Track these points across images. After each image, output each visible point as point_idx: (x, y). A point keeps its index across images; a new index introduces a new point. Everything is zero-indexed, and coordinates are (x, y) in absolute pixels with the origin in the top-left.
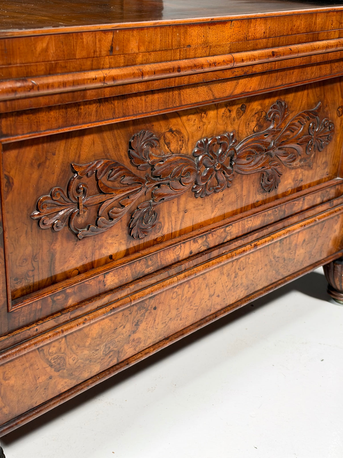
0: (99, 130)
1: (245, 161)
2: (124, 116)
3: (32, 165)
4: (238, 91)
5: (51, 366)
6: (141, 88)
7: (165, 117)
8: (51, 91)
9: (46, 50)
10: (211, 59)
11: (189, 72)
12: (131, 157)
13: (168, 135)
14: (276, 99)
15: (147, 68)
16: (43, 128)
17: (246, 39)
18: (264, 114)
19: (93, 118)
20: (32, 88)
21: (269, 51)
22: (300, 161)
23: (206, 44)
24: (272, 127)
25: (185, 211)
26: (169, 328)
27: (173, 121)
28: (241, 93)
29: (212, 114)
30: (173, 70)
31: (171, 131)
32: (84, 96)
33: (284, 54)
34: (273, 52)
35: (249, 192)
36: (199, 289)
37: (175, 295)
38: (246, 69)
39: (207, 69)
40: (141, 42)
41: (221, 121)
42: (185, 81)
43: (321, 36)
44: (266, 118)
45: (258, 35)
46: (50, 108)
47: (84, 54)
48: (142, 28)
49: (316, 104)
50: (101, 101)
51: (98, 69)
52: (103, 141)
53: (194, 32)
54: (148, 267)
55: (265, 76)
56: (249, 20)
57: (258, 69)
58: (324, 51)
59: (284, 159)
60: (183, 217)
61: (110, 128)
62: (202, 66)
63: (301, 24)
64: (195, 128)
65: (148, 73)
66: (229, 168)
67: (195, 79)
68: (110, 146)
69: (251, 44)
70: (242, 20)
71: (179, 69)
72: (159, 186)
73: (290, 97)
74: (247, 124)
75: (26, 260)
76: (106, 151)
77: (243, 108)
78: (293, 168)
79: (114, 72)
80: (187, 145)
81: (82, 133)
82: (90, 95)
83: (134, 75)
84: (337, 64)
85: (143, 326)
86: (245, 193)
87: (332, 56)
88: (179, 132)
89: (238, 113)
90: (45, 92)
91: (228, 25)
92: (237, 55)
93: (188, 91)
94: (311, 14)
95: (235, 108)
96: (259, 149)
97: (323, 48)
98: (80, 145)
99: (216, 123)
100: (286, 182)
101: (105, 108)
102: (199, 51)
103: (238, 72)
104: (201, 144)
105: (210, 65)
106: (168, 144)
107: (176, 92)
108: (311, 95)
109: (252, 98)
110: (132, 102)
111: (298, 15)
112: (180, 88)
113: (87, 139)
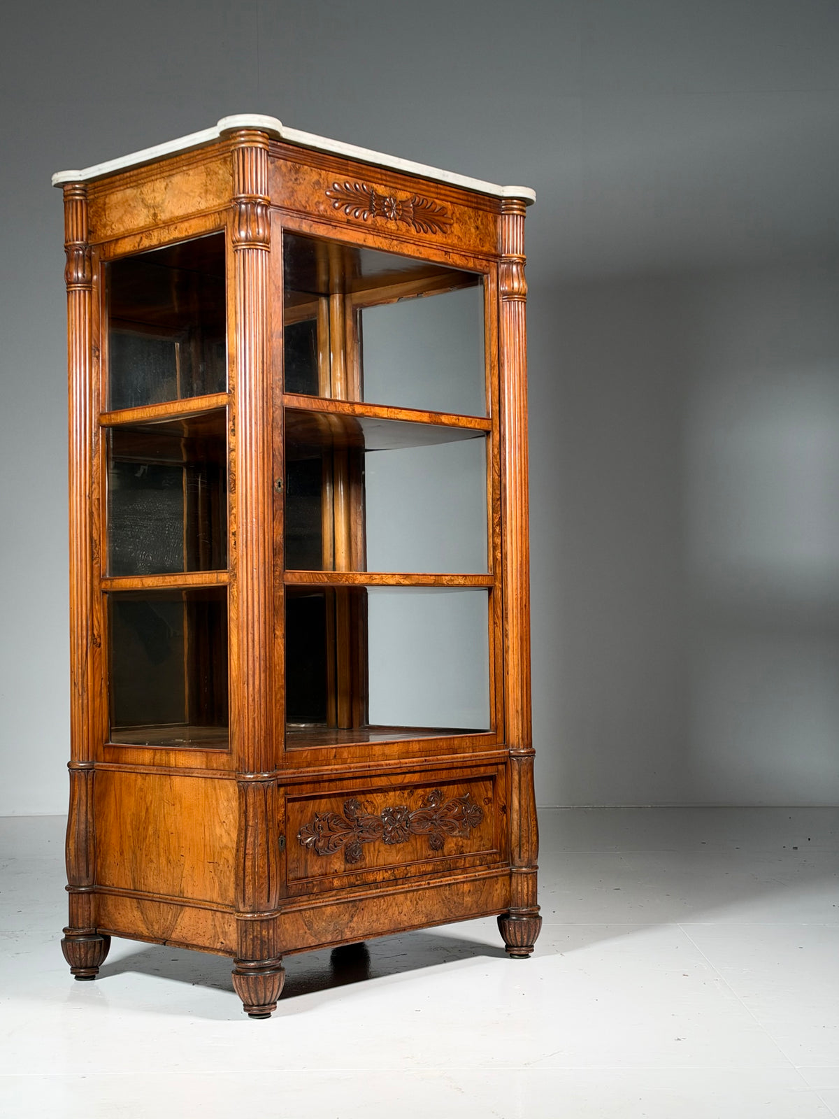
0: (329, 796)
1: (416, 824)
2: (341, 789)
3: (298, 811)
4: (406, 781)
5: (306, 925)
6: (350, 775)
7: (363, 793)
8: (308, 774)
9: (307, 756)
10: (387, 762)
11: (375, 768)
12: (345, 813)
13: (366, 803)
14: (434, 788)
15: (352, 765)
16: (304, 792)
17: (407, 752)
18: (426, 797)
19: (326, 789)
20: (301, 773)
21: (423, 759)
22: (459, 832)
23: (383, 754)
24: (433, 805)
25: (379, 852)
26: (372, 927)
27: (368, 796)
28: (408, 782)
29: (391, 794)
30: (366, 767)
31: (367, 801)
32: (322, 778)
33: (433, 761)
34: (426, 760)
35: (422, 848)
36: (391, 905)
37: (375, 904)
38: (409, 768)
39: (385, 767)
40: (349, 753)
41: (397, 799)
42: (373, 773)
43: (459, 751)
44: (428, 800)
45: (415, 750)
46: (307, 783)
47: (323, 758)
48: (349, 747)
49: (466, 795)
50: (331, 781)
51: (329, 765)
52: (331, 803)
53: (376, 748)
54: (357, 880)
55: (423, 773)
56: (408, 742)
57: (417, 768)
58: (462, 760)
59: (445, 828)
60: (378, 856)
61: (335, 795)
62: (382, 765)
63: (444, 744)
64: (381, 801)
65: (353, 768)
66: (406, 828)
67: (379, 772)
68: (335, 806)
69: (411, 755)
70: (404, 742)
71: (369, 767)
72: (361, 832)
73: (445, 788)
74: (416, 802)
75: (294, 861)
76: (333, 809)
77: (412, 793)
78: (453, 836)
79: (336, 767)
80: (377, 811)
81: (321, 797)
82: (325, 777)
83: (346, 768)
84: (475, 769)
85: (355, 919)
86: (419, 847)
87: (469, 763)
88: (372, 803)
89: (408, 794)
90: (306, 775)
91: (396, 745)
92: (402, 761)
93: (375, 778)
94: (450, 738)
95: (406, 792)
96: (425, 818)
97: (460, 758)
98: (320, 803)
99: (395, 800)
100: (449, 846)
101: (332, 784)
102: (380, 758)
103: (405, 770)
104: (386, 811)
105: (387, 765)
106: (366, 809)
107: (369, 779)
108: (460, 788)
109: (417, 787)
110: (345, 782)
111: (441, 739)
112: (371, 777)
113: (324, 801)
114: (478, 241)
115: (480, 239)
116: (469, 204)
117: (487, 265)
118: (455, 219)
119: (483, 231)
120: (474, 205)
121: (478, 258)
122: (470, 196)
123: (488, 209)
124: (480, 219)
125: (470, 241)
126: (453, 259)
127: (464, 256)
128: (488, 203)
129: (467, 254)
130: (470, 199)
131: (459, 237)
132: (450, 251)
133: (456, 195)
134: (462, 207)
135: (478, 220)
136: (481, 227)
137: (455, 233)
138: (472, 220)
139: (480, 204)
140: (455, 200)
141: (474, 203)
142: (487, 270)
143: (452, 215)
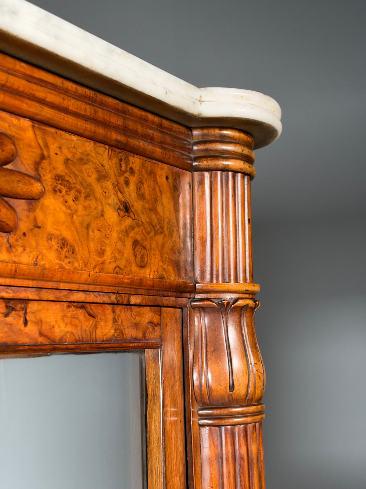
114: (128, 250)
115: (136, 243)
116: (101, 131)
117: (156, 319)
118: (48, 178)
119: (144, 218)
120: (115, 136)
121: (129, 304)
122: (102, 104)
123: (158, 151)
124: (133, 180)
125: (101, 253)
126: (39, 322)
127: (82, 305)
128: (157, 135)
129: (91, 298)
130: (101, 114)
131: (64, 243)
132: (30, 294)
133: (52, 97)
134: (74, 138)
135: (127, 183)
136: (137, 205)
137: (50, 228)
138: (109, 185)
139: (135, 134)
140: (47, 113)
141: (116, 128)
142: (153, 336)
143: (37, 165)
